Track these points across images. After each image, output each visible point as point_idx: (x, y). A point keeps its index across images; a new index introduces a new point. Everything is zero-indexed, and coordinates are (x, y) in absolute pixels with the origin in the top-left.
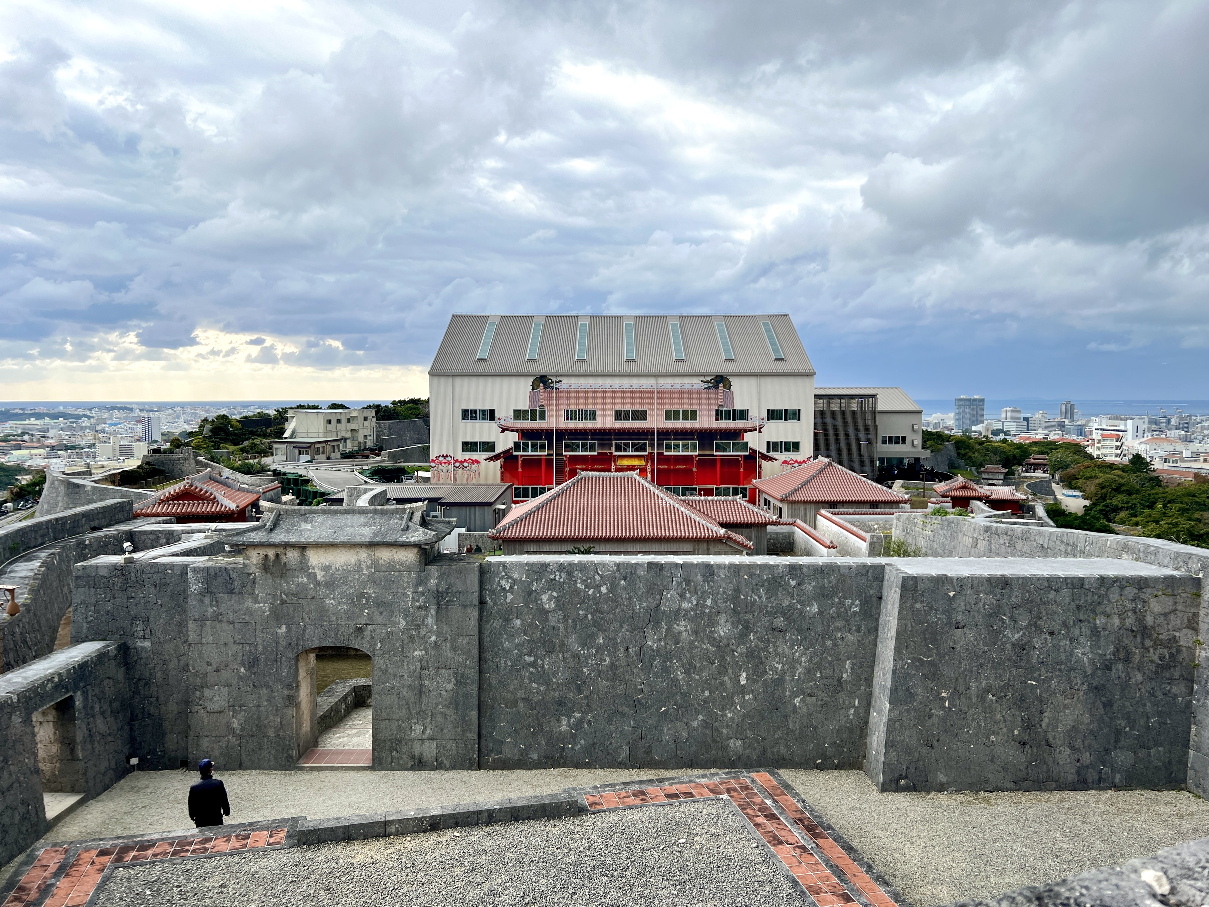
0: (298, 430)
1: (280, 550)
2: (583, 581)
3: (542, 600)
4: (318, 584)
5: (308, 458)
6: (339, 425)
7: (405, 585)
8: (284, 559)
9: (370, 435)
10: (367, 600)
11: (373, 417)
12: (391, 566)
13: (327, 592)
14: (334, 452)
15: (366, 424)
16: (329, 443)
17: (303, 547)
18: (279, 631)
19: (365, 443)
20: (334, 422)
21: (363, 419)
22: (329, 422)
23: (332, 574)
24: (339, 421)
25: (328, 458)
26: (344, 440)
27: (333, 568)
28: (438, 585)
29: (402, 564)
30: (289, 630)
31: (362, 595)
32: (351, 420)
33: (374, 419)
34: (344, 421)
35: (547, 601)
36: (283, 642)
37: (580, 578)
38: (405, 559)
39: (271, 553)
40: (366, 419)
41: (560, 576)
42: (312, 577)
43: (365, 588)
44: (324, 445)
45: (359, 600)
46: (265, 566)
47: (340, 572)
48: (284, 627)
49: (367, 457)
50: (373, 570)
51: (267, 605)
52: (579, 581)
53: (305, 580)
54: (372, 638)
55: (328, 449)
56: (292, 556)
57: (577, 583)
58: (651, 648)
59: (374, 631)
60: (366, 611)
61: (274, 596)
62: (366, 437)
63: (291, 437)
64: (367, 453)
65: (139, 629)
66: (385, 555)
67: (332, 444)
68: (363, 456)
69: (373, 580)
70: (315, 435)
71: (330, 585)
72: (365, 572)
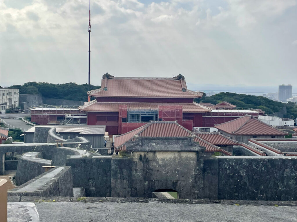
1: (146, 153)
2: (256, 166)
3: (240, 172)
4: (160, 166)
7: (192, 166)
8: (147, 156)
9: (17, 101)
10: (178, 172)
11: (18, 92)
12: (187, 159)
13: (163, 169)
15: (15, 96)
17: (154, 152)
18: (145, 183)
19: (15, 105)
23: (165, 162)
24: (4, 95)
27: (166, 160)
28: (204, 166)
29: (190, 158)
30: (149, 183)
31: (176, 170)
32: (9, 94)
33: (19, 94)
34: (6, 94)
35: (243, 173)
36: (147, 187)
37: (255, 164)
38: (192, 156)
39: (143, 154)
40: (15, 93)
41: (247, 163)
42: (158, 163)
43: (177, 167)
45: (175, 172)
46: (141, 158)
47: (168, 161)
48: (147, 182)
49: (17, 112)
50: (180, 161)
51: (141, 173)
52: (254, 165)
53: (155, 164)
54: (180, 186)
56: (151, 155)
57: (253, 166)
58: (280, 190)
59: (180, 183)
60: (177, 176)
61: (144, 170)
65: (91, 183)
66: (184, 155)
67: (2, 106)
69: (180, 164)
71: (164, 166)
72: (177, 161)
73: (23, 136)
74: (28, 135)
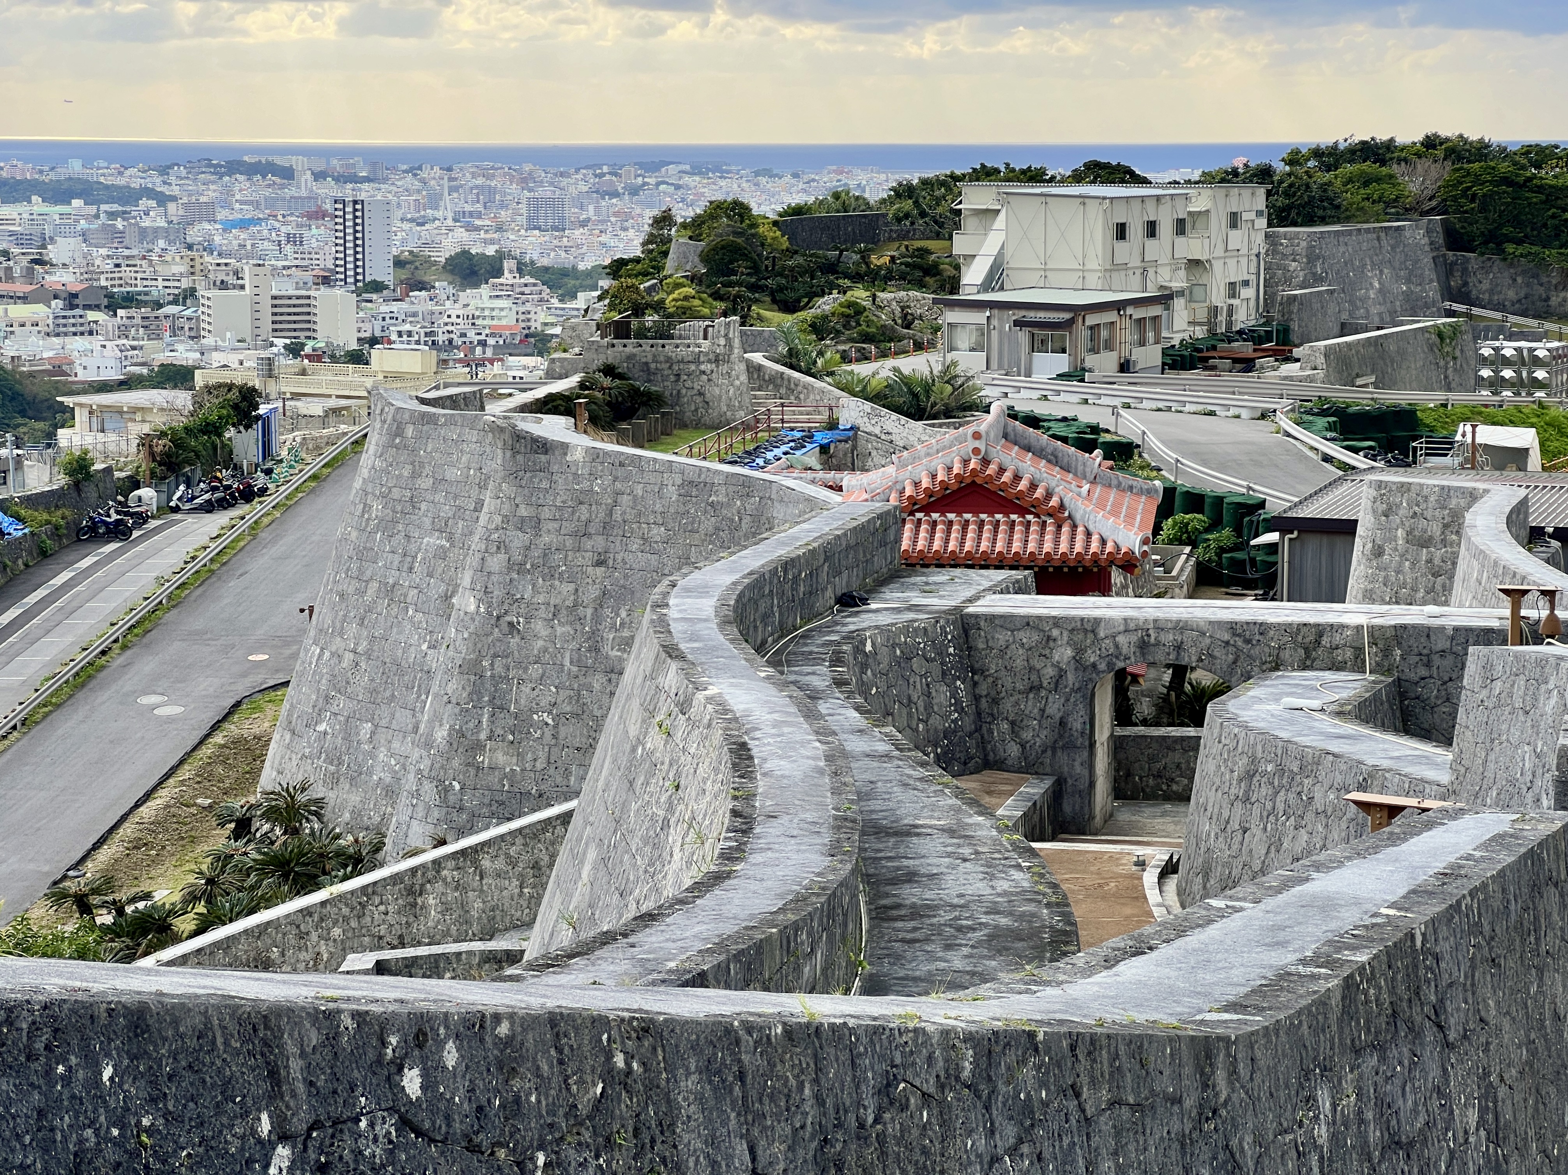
0: (1013, 261)
5: (1061, 363)
6: (1150, 243)
9: (1246, 283)
11: (1259, 213)
14: (1142, 343)
15: (1237, 238)
16: (1130, 310)
19: (1231, 310)
20: (1136, 231)
21: (1225, 221)
22: (1121, 232)
24: (1151, 229)
25: (1125, 367)
26: (1165, 299)
32: (1188, 226)
33: (1262, 223)
34: (1166, 229)
40: (1234, 221)
44: (1111, 316)
49: (1247, 365)
55: (1126, 334)
62: (1233, 289)
63: (987, 286)
64: (1246, 349)
67: (1138, 313)
68: (1235, 361)
70: (1073, 279)
73: (1272, 548)
74: (1313, 543)
